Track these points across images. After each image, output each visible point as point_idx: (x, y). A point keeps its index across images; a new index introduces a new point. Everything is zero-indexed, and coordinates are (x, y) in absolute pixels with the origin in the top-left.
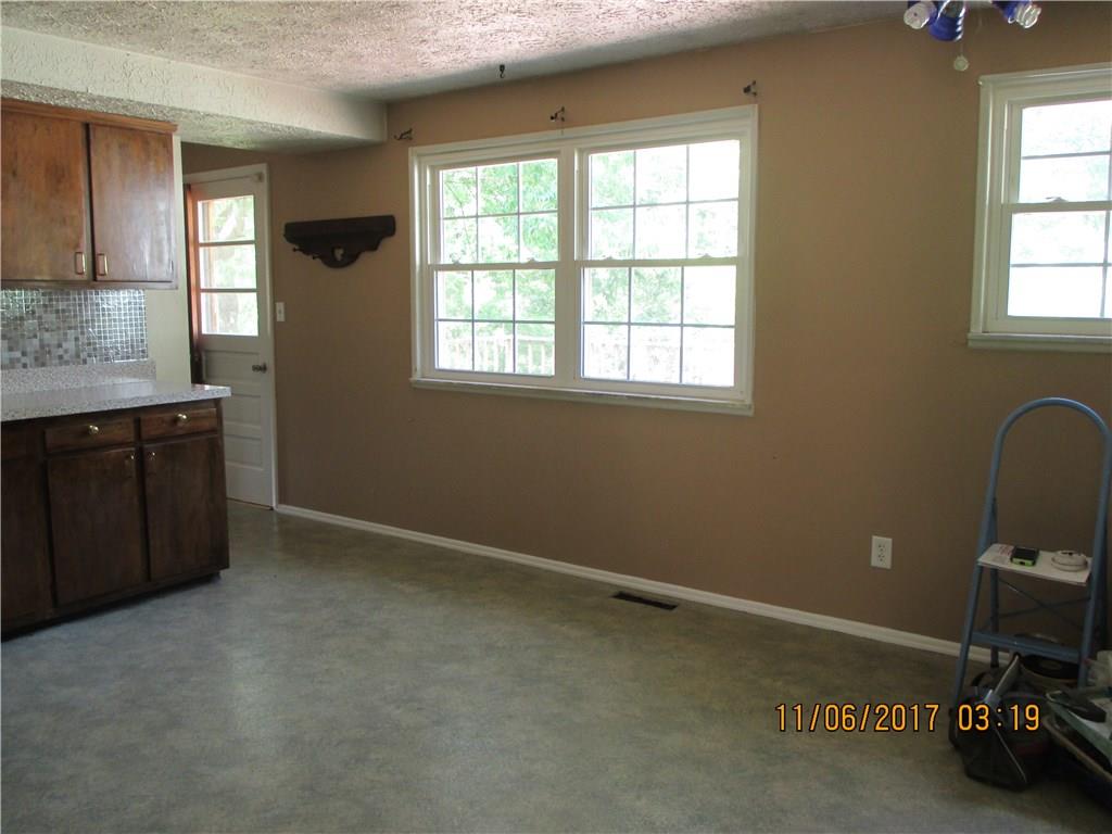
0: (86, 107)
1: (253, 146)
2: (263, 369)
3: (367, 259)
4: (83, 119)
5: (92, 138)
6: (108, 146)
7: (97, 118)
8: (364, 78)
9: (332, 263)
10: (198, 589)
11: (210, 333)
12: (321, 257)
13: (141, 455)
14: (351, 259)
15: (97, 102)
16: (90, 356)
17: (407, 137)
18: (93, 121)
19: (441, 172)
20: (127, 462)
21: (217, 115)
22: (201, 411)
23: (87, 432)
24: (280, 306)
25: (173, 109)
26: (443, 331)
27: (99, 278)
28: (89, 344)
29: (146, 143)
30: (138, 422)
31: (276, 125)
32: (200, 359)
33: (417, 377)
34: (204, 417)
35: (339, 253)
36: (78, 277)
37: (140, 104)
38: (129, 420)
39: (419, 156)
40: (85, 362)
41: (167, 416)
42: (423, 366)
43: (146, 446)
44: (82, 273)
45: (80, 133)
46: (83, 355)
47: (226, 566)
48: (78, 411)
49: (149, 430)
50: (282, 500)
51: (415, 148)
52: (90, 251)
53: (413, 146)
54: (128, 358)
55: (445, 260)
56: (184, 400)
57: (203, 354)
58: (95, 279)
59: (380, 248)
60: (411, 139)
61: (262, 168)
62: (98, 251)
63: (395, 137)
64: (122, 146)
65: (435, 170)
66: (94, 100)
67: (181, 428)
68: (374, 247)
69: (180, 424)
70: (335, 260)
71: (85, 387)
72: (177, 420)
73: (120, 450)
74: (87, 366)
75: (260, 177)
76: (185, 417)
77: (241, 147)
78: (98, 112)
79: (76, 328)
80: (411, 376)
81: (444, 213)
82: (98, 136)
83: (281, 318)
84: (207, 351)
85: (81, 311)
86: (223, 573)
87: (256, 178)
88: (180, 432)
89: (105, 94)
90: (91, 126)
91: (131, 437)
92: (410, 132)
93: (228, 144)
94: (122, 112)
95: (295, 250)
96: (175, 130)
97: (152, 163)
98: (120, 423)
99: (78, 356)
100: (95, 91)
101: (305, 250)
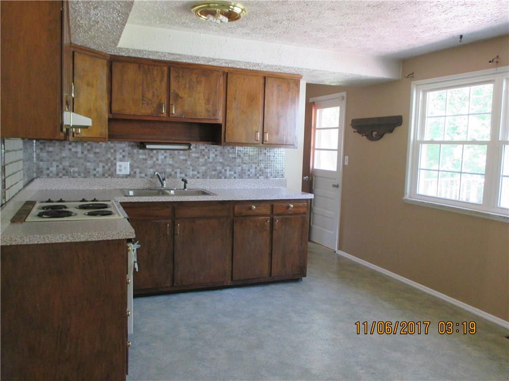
0: (265, 70)
1: (338, 84)
2: (337, 186)
3: (387, 136)
4: (263, 75)
5: (266, 83)
6: (273, 86)
7: (269, 74)
8: (388, 48)
9: (371, 138)
10: (291, 284)
11: (318, 168)
12: (367, 136)
13: (272, 221)
14: (380, 136)
15: (268, 68)
16: (260, 175)
17: (411, 76)
18: (267, 75)
19: (428, 93)
20: (266, 223)
21: (318, 70)
22: (300, 204)
23: (250, 208)
24: (347, 158)
25: (299, 68)
26: (422, 175)
27: (264, 142)
28: (260, 171)
29: (289, 84)
30: (272, 206)
31: (346, 73)
32: (312, 179)
33: (407, 197)
34: (301, 207)
35: (375, 133)
36: (256, 142)
37: (285, 67)
38: (268, 206)
39: (417, 85)
40: (258, 178)
41: (285, 205)
42: (410, 192)
43: (275, 217)
44: (257, 140)
45: (262, 81)
46: (258, 175)
47: (305, 276)
48: (248, 199)
49: (277, 210)
50: (340, 248)
51: (414, 82)
52: (262, 131)
53: (414, 80)
54: (276, 177)
55: (427, 138)
56: (293, 198)
57: (314, 177)
58: (263, 143)
59: (394, 132)
60: (413, 77)
61: (344, 94)
62: (265, 131)
63: (405, 76)
64: (278, 86)
65: (425, 92)
66: (266, 66)
67: (291, 211)
68: (391, 131)
69: (290, 209)
70: (373, 137)
71: (257, 189)
72: (289, 207)
73: (264, 218)
74: (259, 180)
75: (343, 98)
76: (292, 206)
77: (333, 84)
78: (269, 72)
79: (256, 163)
80: (403, 197)
81: (428, 114)
82: (269, 81)
83: (346, 163)
84: (315, 176)
85: (259, 156)
86: (304, 278)
87: (341, 98)
88: (290, 213)
89: (270, 64)
90: (266, 78)
91: (269, 212)
92: (413, 73)
93: (327, 83)
94: (279, 71)
95: (354, 132)
96: (301, 78)
97: (290, 93)
98: (264, 206)
99: (256, 175)
100: (266, 62)
101: (359, 132)
